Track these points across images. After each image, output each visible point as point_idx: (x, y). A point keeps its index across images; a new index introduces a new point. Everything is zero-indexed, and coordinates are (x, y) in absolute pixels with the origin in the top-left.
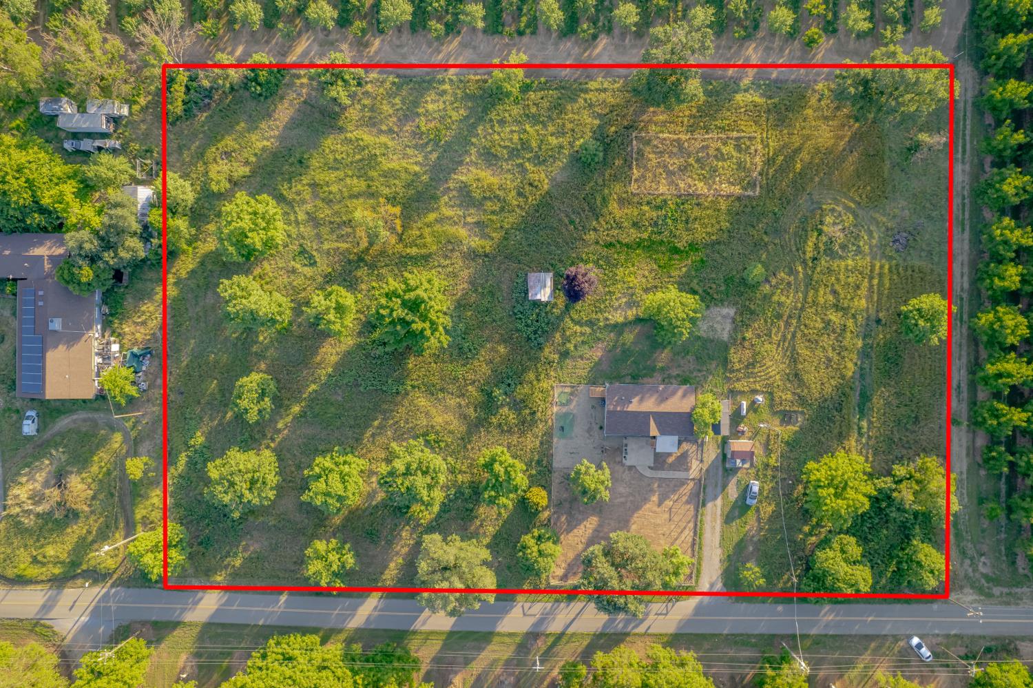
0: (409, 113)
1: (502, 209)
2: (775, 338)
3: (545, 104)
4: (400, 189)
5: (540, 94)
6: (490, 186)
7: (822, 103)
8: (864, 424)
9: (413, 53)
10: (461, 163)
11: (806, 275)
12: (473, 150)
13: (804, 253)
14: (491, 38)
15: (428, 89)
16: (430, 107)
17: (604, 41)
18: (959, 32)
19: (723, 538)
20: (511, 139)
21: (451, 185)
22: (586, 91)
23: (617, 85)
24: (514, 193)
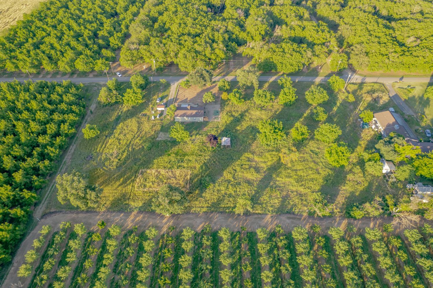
0: (285, 199)
1: (242, 165)
2: (144, 132)
3: (226, 201)
4: (283, 172)
5: (229, 205)
6: (247, 173)
7: (104, 202)
8: (120, 114)
9: (289, 224)
10: (260, 181)
11: (129, 148)
12: (255, 185)
13: (127, 154)
14: (253, 231)
15: (279, 208)
16: (276, 201)
17: (198, 229)
18: (33, 232)
19: (170, 92)
20: (240, 188)
21: (263, 174)
22: (207, 207)
23: (194, 209)
24: (238, 171)
